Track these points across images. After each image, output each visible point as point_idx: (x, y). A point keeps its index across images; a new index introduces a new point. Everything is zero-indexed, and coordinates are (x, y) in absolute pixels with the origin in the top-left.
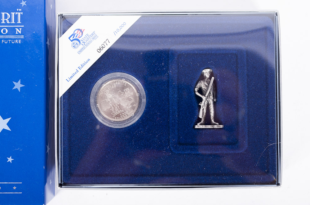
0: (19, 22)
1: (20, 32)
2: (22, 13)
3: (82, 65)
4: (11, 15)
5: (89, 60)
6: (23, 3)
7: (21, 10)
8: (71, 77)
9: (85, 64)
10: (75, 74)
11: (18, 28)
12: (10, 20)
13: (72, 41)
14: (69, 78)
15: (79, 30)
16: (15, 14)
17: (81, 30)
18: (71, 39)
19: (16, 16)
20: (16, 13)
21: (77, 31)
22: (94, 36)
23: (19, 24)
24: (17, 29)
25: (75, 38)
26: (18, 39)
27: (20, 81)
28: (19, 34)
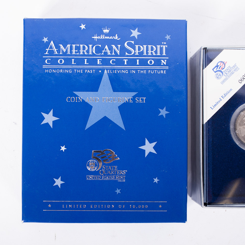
0: (164, 54)
1: (165, 63)
2: (167, 46)
3: (225, 94)
4: (156, 48)
5: (231, 90)
6: (168, 37)
7: (165, 43)
8: (215, 105)
9: (228, 93)
10: (218, 102)
11: (164, 60)
12: (156, 52)
13: (215, 72)
14: (213, 106)
15: (222, 62)
16: (160, 47)
17: (223, 63)
18: (215, 70)
19: (161, 49)
20: (162, 46)
21: (220, 63)
22: (235, 68)
23: (164, 56)
24: (162, 61)
25: (218, 69)
26: (163, 70)
27: (165, 109)
28: (164, 65)
